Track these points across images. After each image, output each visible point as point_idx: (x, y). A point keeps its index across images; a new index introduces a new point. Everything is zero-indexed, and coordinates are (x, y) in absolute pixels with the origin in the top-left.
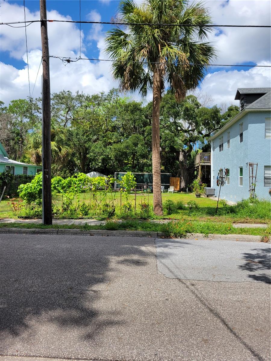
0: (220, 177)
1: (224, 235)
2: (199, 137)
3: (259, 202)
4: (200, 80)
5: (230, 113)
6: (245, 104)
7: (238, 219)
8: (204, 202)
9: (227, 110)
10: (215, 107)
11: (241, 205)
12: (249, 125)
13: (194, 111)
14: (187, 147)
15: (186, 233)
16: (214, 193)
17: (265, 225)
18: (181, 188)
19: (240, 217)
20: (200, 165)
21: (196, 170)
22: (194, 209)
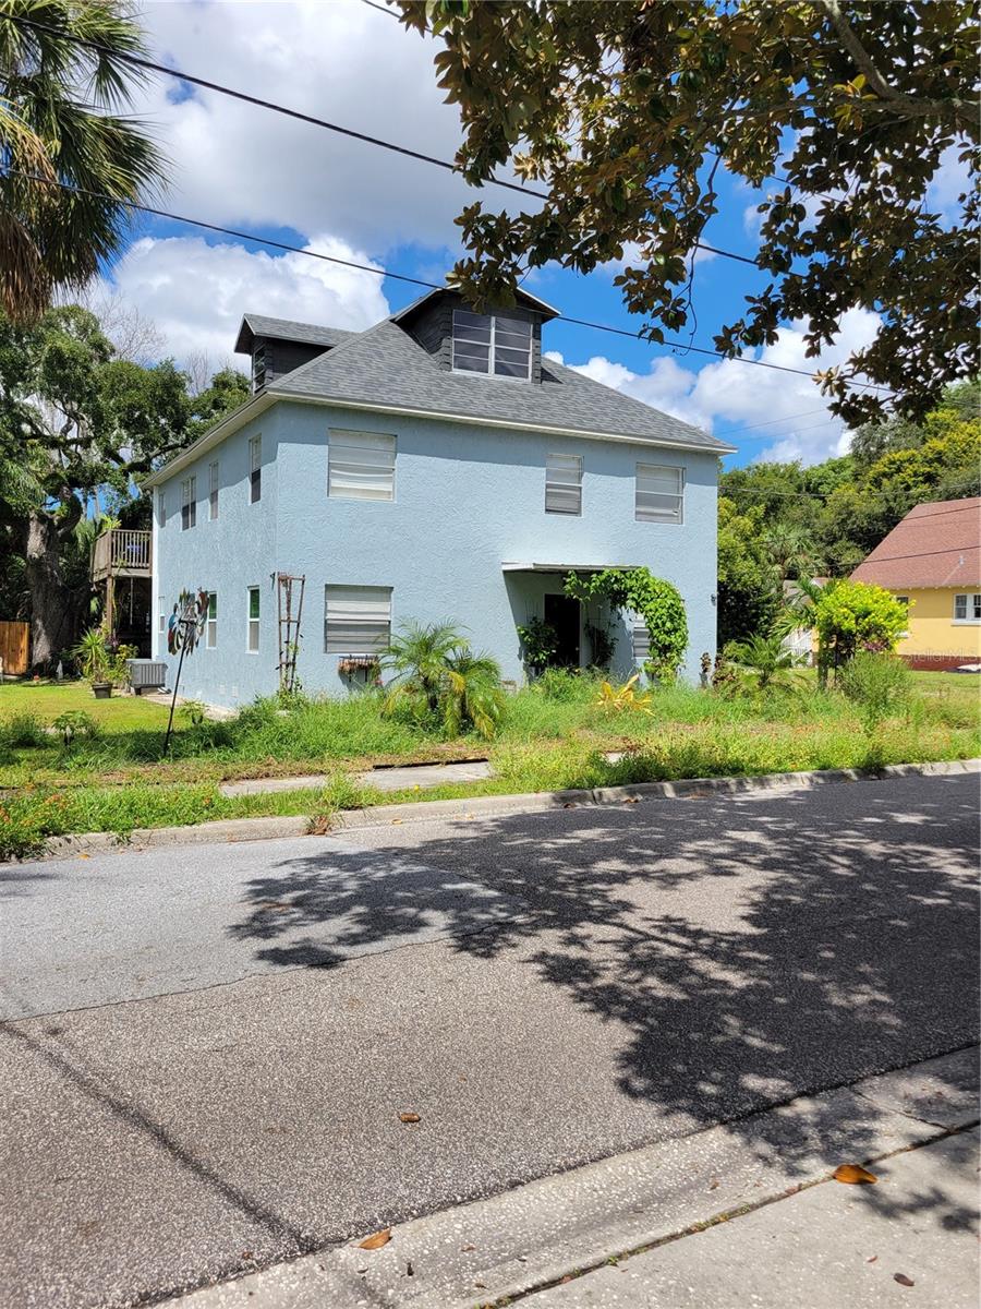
0: (180, 621)
1: (187, 827)
2: (106, 471)
3: (306, 705)
4: (106, 256)
5: (221, 395)
6: (269, 373)
7: (241, 766)
8: (127, 713)
9: (210, 385)
10: (168, 365)
11: (251, 715)
12: (280, 445)
13: (89, 371)
14: (59, 503)
15: (42, 838)
16: (164, 679)
17: (322, 777)
18: (35, 662)
19: (247, 758)
20: (109, 575)
21: (97, 594)
22: (82, 742)
